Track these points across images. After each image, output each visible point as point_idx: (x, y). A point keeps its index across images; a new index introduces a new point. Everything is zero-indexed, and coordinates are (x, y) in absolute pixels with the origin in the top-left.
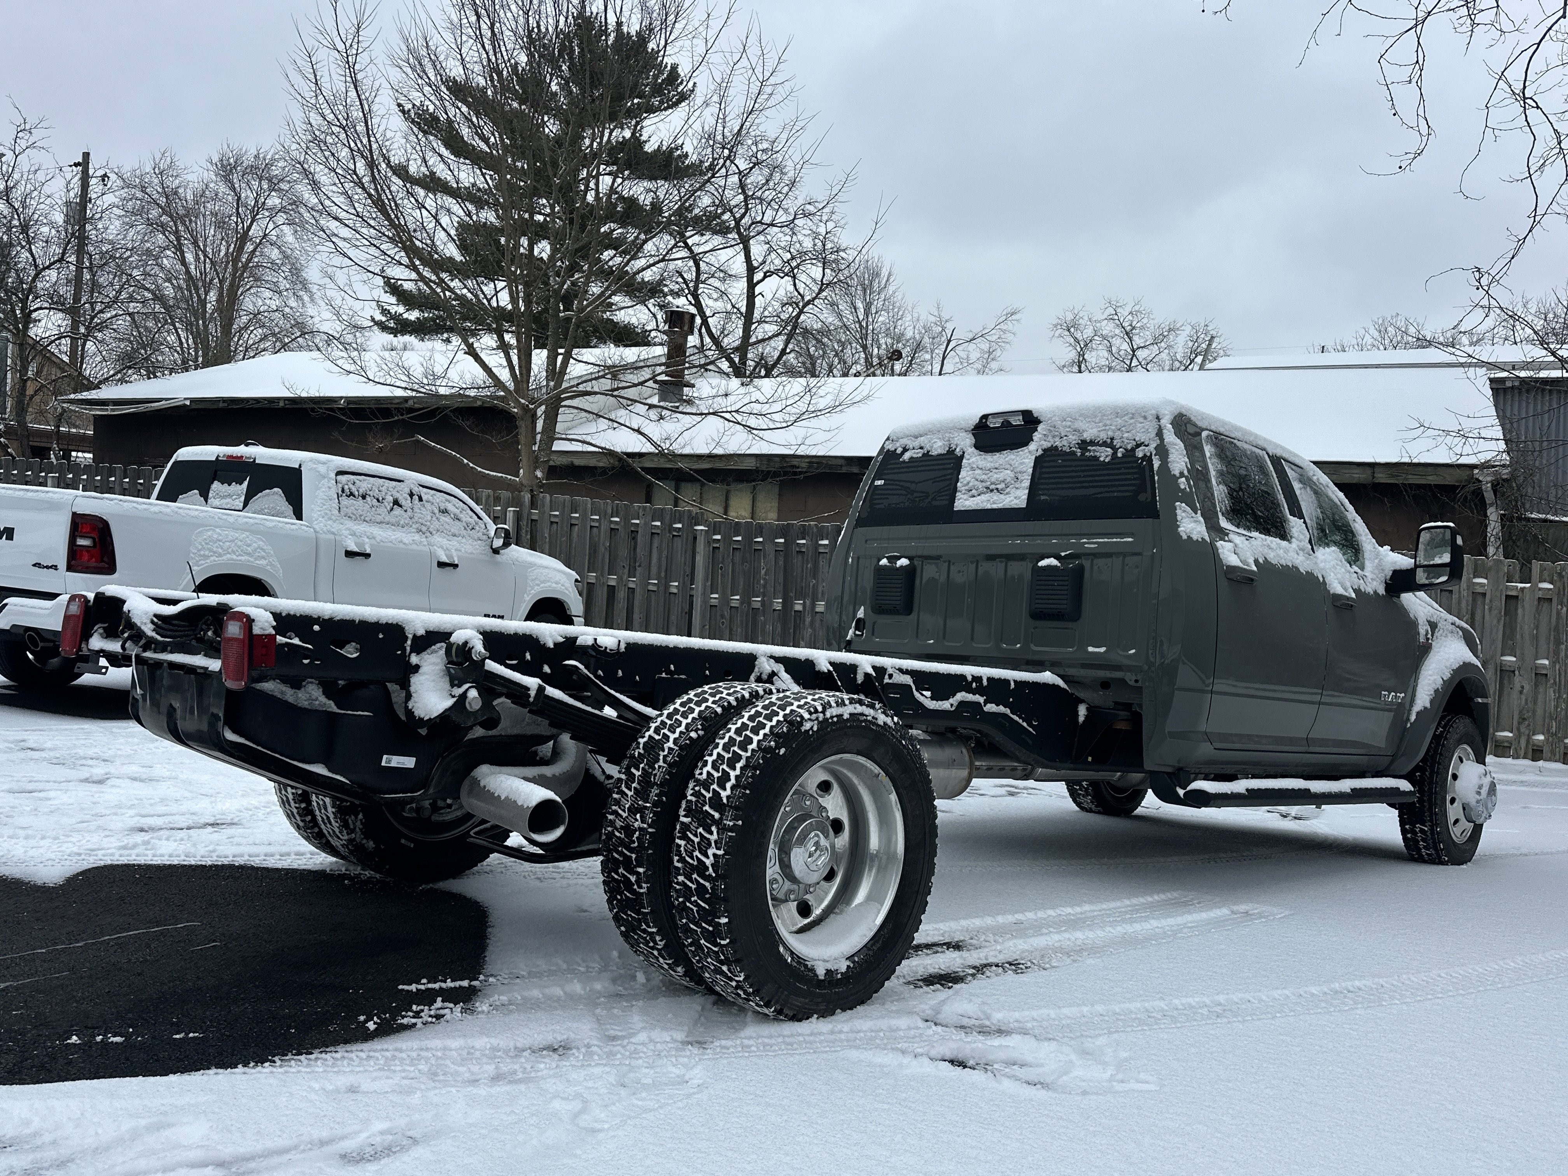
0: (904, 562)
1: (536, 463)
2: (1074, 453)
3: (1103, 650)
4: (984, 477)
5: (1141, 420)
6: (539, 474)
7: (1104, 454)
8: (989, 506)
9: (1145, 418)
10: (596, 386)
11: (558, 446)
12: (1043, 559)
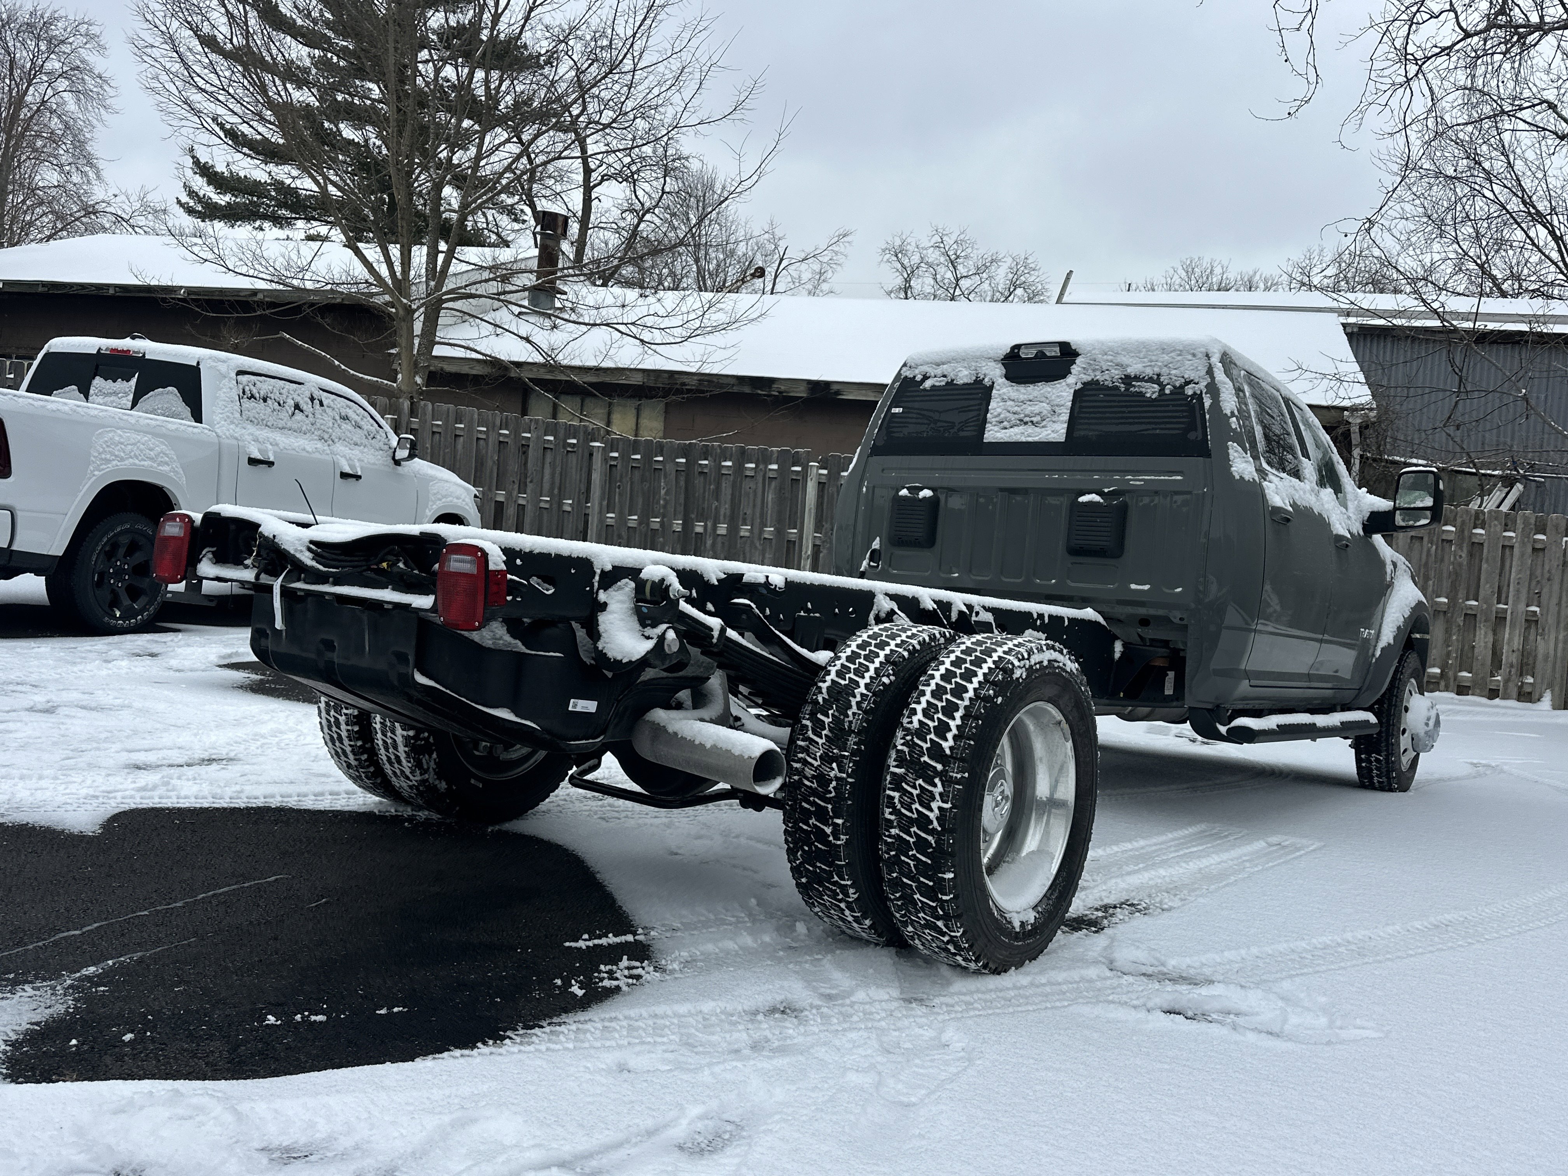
0: (926, 493)
1: (415, 368)
2: (1117, 388)
3: (1147, 587)
4: (1016, 409)
5: (1190, 357)
6: (419, 380)
7: (1151, 391)
8: (1023, 439)
9: (1194, 355)
10: (481, 289)
11: (438, 351)
12: (1083, 494)
